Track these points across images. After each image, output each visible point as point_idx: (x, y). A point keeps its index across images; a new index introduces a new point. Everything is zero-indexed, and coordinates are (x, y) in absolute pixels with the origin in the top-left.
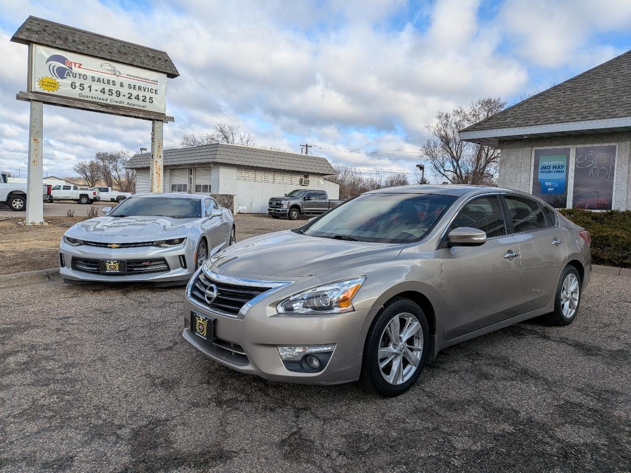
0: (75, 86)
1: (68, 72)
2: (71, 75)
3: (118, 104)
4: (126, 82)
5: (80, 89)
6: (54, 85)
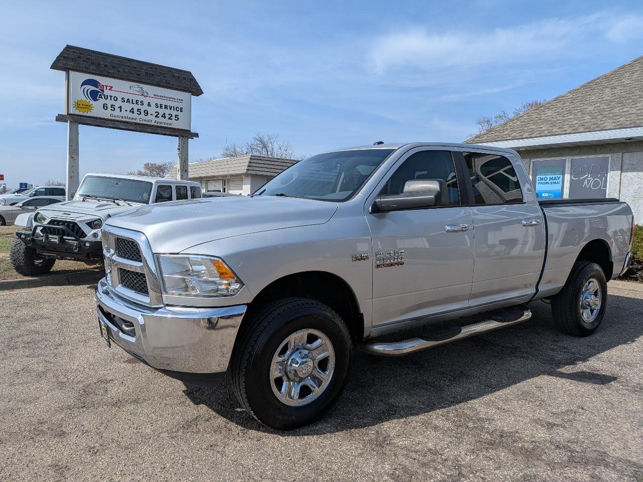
0: (107, 107)
1: (100, 95)
2: (103, 97)
3: (146, 123)
4: (153, 102)
5: (111, 110)
6: (88, 107)
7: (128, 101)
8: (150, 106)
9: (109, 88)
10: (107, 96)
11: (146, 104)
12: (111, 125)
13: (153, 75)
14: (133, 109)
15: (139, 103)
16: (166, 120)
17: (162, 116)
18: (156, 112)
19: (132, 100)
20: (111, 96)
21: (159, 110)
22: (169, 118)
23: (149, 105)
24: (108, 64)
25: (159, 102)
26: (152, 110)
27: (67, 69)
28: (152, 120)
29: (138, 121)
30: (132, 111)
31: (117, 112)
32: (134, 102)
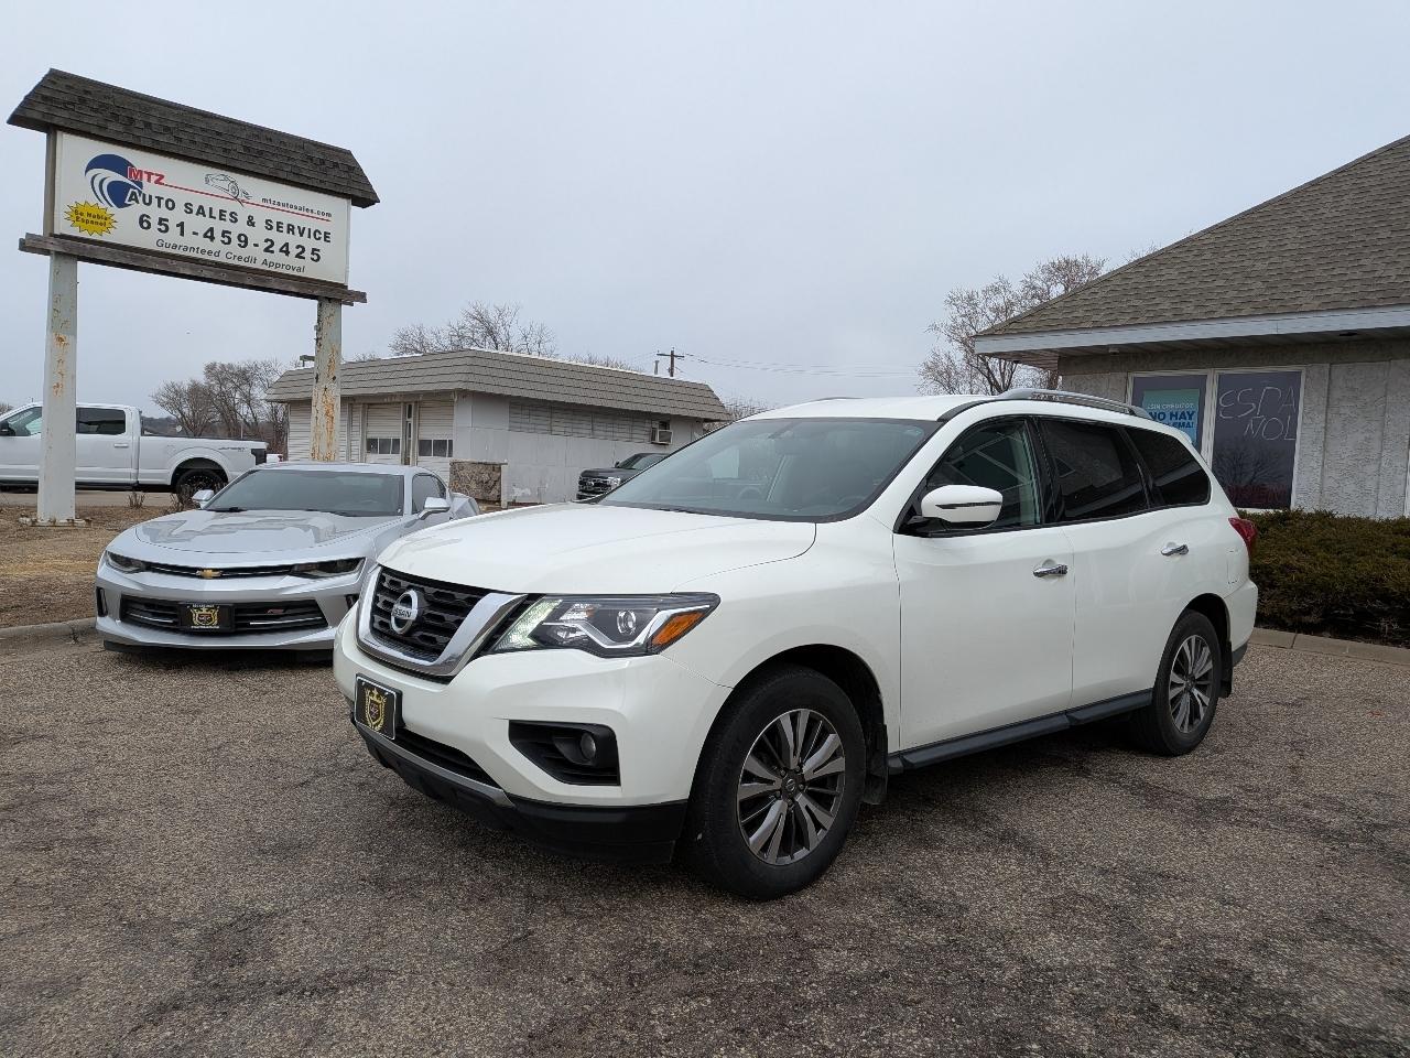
0: (148, 222)
1: (133, 193)
2: (140, 199)
3: (242, 263)
4: (261, 216)
5: (160, 230)
6: (103, 221)
7: (201, 211)
8: (253, 225)
9: (154, 178)
10: (150, 197)
11: (242, 219)
12: (158, 267)
13: (261, 152)
14: (211, 230)
15: (228, 217)
16: (291, 260)
17: (281, 251)
18: (266, 241)
19: (211, 209)
20: (159, 199)
21: (273, 234)
22: (298, 256)
23: (251, 222)
24: (153, 121)
25: (276, 217)
26: (258, 235)
27: (50, 129)
28: (257, 257)
29: (222, 259)
30: (210, 235)
31: (173, 236)
32: (216, 213)
